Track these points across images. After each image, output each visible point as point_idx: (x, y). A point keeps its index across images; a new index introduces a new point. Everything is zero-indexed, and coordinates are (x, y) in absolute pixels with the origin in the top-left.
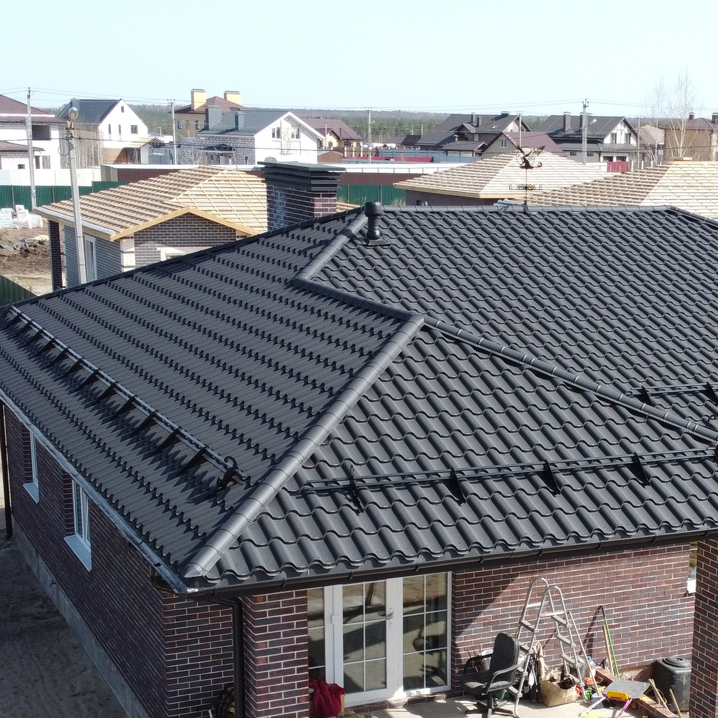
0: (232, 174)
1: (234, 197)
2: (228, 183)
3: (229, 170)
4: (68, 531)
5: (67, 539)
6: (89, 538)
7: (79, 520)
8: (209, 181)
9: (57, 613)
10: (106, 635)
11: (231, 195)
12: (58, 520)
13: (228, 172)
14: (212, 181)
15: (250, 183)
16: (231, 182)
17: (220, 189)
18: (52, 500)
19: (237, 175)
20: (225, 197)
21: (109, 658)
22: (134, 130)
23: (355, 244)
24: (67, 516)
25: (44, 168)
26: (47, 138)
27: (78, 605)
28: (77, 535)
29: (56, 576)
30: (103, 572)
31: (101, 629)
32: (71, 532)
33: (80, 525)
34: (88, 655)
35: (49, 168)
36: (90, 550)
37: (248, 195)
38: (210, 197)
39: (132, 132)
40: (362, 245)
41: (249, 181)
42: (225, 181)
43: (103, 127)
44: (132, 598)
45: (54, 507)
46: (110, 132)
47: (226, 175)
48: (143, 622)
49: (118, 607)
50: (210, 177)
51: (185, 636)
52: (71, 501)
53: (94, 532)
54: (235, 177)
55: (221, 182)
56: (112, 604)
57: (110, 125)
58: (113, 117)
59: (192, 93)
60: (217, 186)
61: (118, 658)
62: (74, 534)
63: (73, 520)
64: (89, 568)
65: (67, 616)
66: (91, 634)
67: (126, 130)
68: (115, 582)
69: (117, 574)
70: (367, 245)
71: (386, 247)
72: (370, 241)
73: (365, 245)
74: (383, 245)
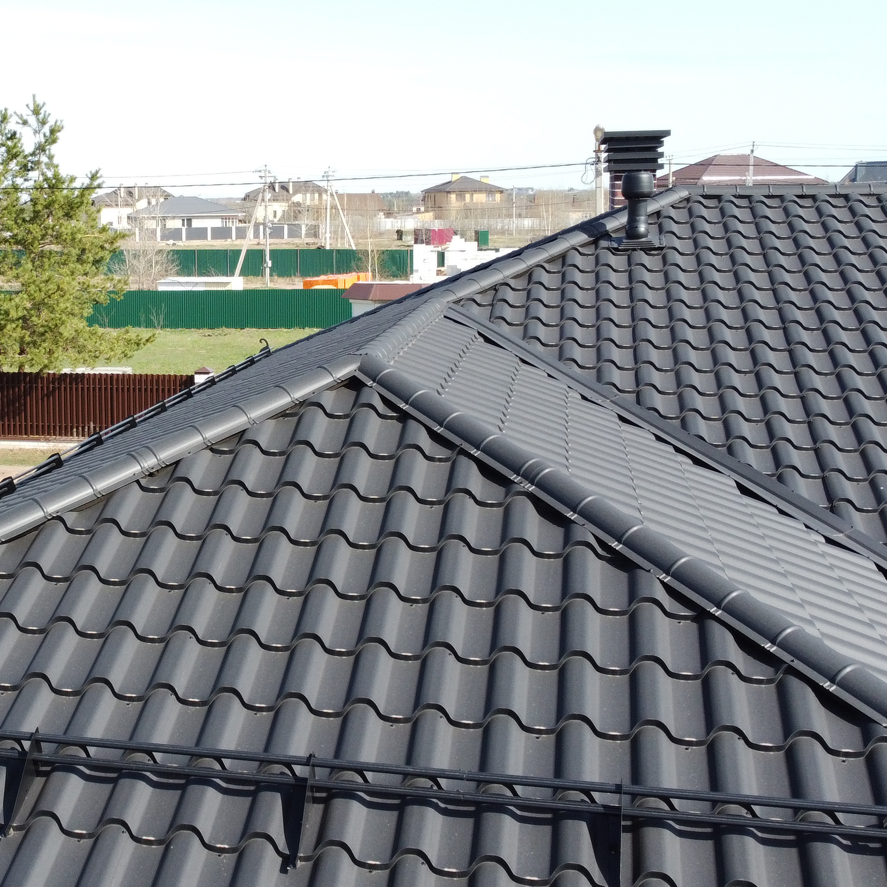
23: (597, 248)
40: (608, 249)
70: (617, 249)
71: (655, 252)
72: (624, 241)
73: (614, 248)
74: (648, 249)
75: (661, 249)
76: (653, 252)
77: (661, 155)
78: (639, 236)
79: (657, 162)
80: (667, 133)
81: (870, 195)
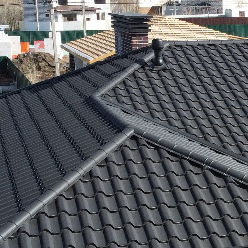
0: (171, 20)
1: (169, 34)
2: (167, 26)
3: (169, 18)
8: (156, 25)
11: (168, 34)
13: (169, 19)
14: (157, 25)
15: (181, 26)
16: (169, 26)
17: (162, 30)
19: (174, 21)
20: (164, 35)
23: (144, 70)
37: (178, 33)
38: (155, 35)
40: (149, 70)
41: (180, 24)
42: (166, 25)
47: (167, 21)
50: (157, 23)
54: (172, 22)
55: (163, 26)
60: (160, 28)
70: (153, 70)
71: (167, 71)
72: (155, 67)
73: (151, 70)
74: (164, 70)
75: (169, 69)
76: (166, 71)
77: (150, 25)
78: (160, 65)
81: (233, 44)
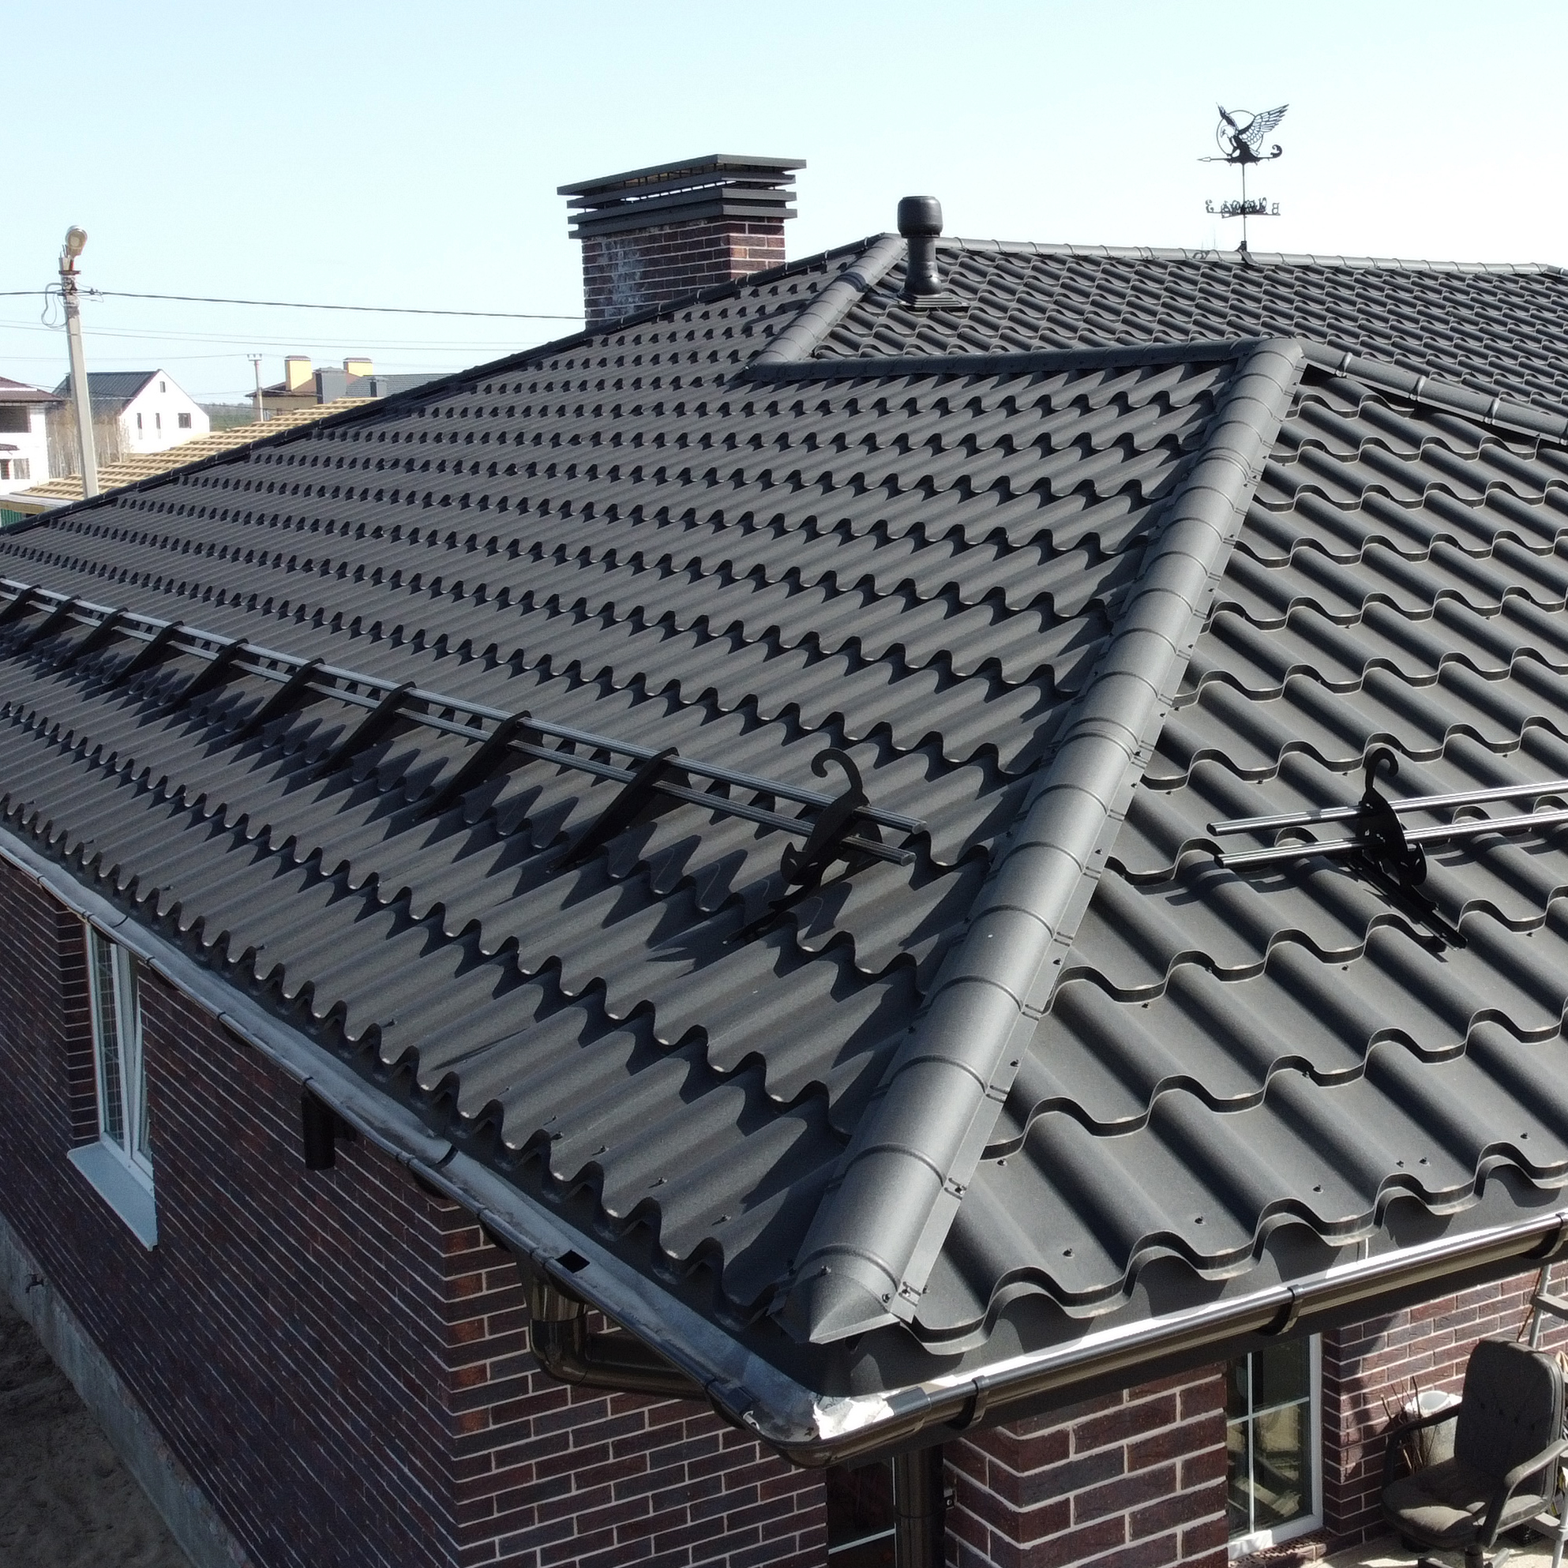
4: (78, 1131)
5: (76, 1156)
6: (146, 1146)
7: (114, 1097)
9: (48, 1366)
10: (207, 1445)
12: (47, 1103)
18: (31, 1048)
21: (216, 1517)
22: (185, 421)
23: (881, 306)
24: (74, 1089)
25: (17, 477)
26: (22, 426)
27: (113, 1346)
28: (107, 1141)
29: (44, 1261)
30: (196, 1251)
31: (192, 1427)
32: (87, 1133)
33: (115, 1111)
34: (145, 1497)
35: (29, 478)
36: (149, 1185)
39: (181, 426)
40: (898, 307)
43: (127, 417)
44: (309, 1338)
45: (36, 1067)
46: (140, 426)
48: (355, 1424)
49: (253, 1363)
51: (525, 1473)
52: (89, 1044)
53: (165, 1128)
56: (231, 1353)
57: (139, 415)
58: (146, 401)
59: (287, 362)
61: (255, 1526)
62: (97, 1139)
63: (93, 1100)
64: (148, 1238)
65: (79, 1378)
66: (156, 1437)
67: (171, 421)
68: (240, 1283)
69: (249, 1259)
70: (910, 308)
71: (960, 314)
72: (917, 296)
74: (950, 310)
75: (964, 309)
76: (956, 313)
77: (793, 196)
79: (785, 207)
80: (801, 164)
